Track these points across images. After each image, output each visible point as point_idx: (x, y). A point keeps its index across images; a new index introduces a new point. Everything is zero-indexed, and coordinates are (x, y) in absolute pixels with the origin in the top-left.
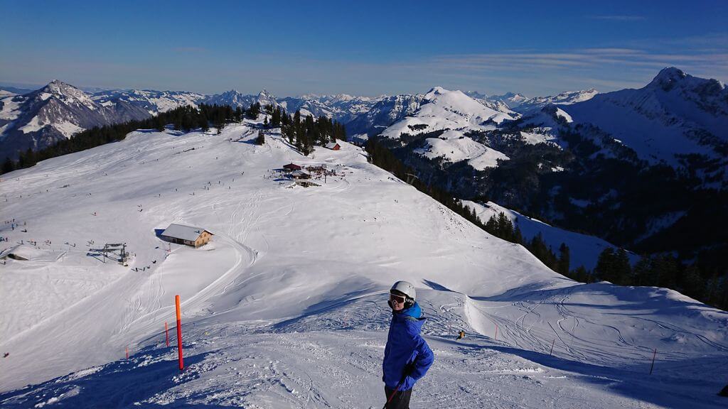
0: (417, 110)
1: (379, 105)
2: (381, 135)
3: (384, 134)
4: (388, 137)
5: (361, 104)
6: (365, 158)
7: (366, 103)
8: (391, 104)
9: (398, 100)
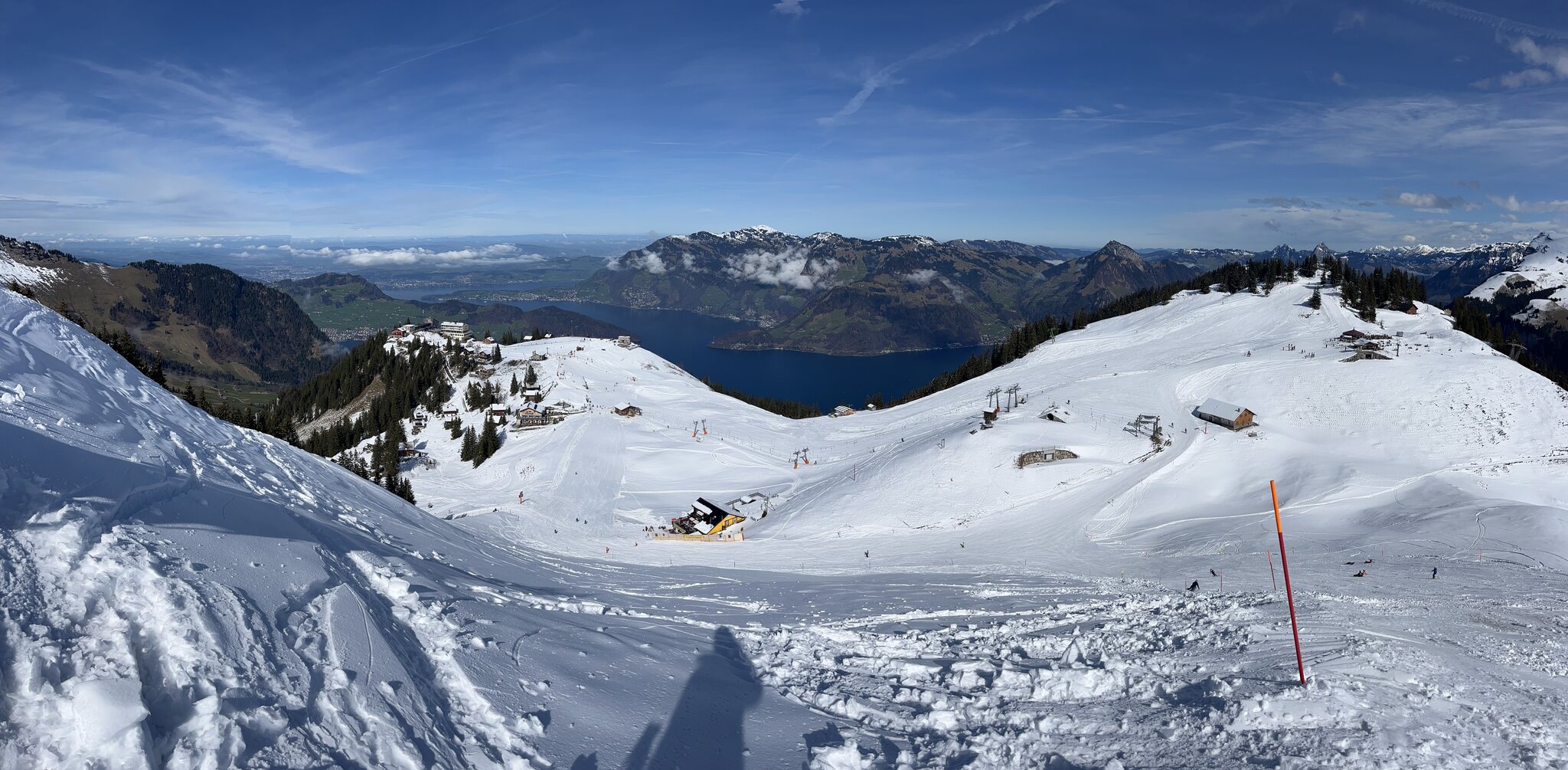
0: (1520, 262)
1: (1467, 256)
2: (1469, 296)
3: (1474, 294)
4: (1478, 299)
5: (1444, 256)
6: (1451, 324)
7: (1450, 255)
8: (1486, 256)
9: (1493, 250)
